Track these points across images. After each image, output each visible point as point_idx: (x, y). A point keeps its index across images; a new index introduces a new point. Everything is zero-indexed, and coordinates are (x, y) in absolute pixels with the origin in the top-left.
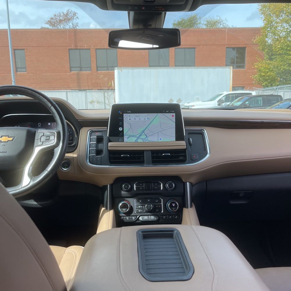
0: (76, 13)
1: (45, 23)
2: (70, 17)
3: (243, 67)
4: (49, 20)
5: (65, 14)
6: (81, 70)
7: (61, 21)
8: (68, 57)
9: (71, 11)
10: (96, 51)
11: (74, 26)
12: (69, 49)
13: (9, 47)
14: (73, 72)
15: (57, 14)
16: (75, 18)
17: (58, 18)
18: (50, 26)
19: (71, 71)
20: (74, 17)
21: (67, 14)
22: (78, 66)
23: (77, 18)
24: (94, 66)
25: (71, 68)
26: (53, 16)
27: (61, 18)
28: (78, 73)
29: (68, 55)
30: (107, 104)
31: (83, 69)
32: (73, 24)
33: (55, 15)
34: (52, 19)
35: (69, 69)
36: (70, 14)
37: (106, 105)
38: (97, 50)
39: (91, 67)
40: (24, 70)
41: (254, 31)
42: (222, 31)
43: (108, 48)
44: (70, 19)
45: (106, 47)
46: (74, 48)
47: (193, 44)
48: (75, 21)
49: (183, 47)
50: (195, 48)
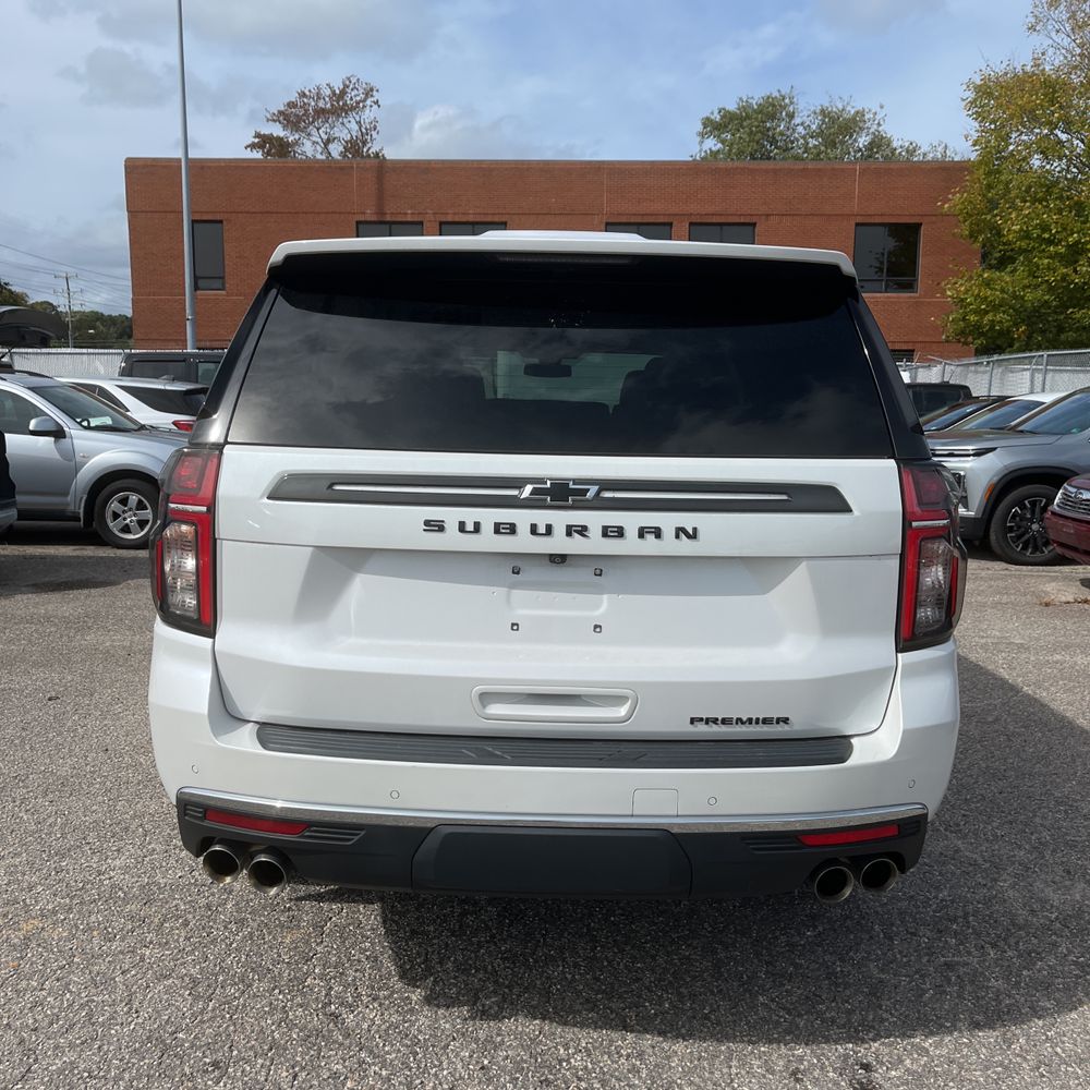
0: (372, 90)
1: (268, 120)
2: (351, 99)
3: (909, 286)
4: (282, 108)
5: (338, 92)
7: (320, 112)
9: (358, 80)
10: (440, 230)
11: (364, 130)
12: (358, 223)
15: (310, 91)
16: (368, 102)
17: (313, 104)
18: (285, 127)
20: (364, 101)
21: (343, 92)
23: (377, 103)
26: (293, 97)
27: (321, 104)
32: (359, 123)
33: (303, 95)
34: (291, 105)
36: (352, 90)
38: (444, 228)
40: (218, 283)
41: (948, 172)
42: (843, 170)
43: (478, 220)
44: (352, 109)
45: (471, 218)
46: (372, 219)
47: (749, 212)
48: (368, 115)
49: (715, 220)
50: (754, 225)
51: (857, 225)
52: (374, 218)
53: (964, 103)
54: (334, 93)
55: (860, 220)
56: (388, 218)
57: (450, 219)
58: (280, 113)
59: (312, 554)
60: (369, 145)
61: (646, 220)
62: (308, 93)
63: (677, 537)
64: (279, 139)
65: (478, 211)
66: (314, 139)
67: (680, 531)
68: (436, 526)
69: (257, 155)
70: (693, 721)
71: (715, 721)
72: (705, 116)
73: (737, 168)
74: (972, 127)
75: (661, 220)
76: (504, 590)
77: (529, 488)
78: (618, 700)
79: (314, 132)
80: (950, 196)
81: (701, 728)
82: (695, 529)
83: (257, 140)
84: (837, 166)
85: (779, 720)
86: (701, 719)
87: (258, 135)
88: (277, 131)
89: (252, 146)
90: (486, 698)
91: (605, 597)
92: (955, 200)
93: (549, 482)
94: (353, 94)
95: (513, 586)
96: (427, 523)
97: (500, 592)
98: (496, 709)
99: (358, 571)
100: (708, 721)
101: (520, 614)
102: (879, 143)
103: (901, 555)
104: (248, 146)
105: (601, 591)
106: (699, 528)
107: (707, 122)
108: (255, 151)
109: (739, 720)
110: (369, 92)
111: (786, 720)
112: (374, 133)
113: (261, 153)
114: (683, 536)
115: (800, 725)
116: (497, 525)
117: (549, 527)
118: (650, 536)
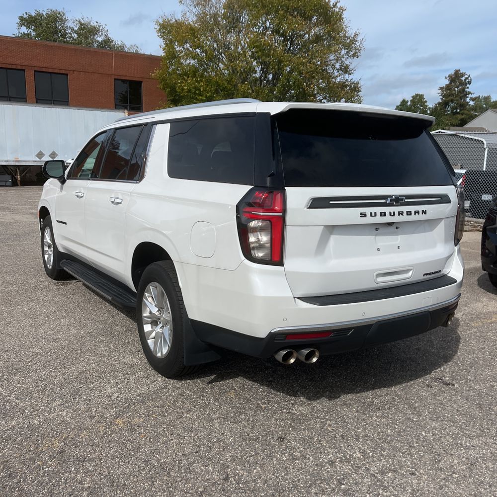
3: (139, 109)
41: (152, 60)
42: (107, 53)
47: (64, 68)
49: (47, 70)
50: (67, 75)
51: (115, 79)
53: (156, 30)
55: (116, 77)
59: (323, 228)
61: (10, 67)
68: (363, 215)
70: (424, 275)
71: (428, 274)
72: (20, 16)
73: (56, 46)
74: (161, 42)
75: (19, 67)
77: (389, 199)
78: (407, 271)
80: (155, 71)
81: (426, 277)
84: (103, 51)
86: (426, 274)
91: (399, 236)
92: (156, 73)
93: (394, 197)
95: (376, 235)
96: (361, 214)
97: (373, 237)
98: (379, 280)
99: (332, 234)
101: (379, 245)
102: (107, 41)
103: (457, 216)
105: (397, 234)
107: (21, 18)
109: (433, 273)
111: (440, 272)
116: (381, 213)
117: (394, 213)
118: (417, 214)
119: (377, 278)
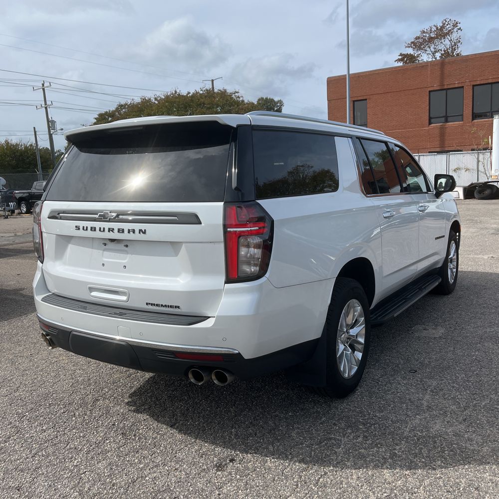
0: (457, 23)
2: (446, 30)
4: (413, 40)
5: (439, 27)
6: (447, 121)
8: (428, 103)
9: (450, 20)
10: (473, 88)
11: (453, 44)
12: (430, 92)
13: (346, 98)
14: (432, 125)
15: (427, 30)
16: (455, 30)
17: (427, 35)
18: (414, 49)
19: (430, 123)
20: (453, 29)
21: (442, 27)
22: (441, 115)
23: (460, 29)
24: (468, 112)
25: (430, 118)
26: (418, 34)
27: (432, 35)
28: (441, 125)
29: (428, 101)
30: (481, 172)
31: (449, 119)
32: (450, 41)
33: (424, 32)
34: (417, 38)
35: (428, 121)
36: (447, 25)
37: (479, 173)
38: (475, 87)
39: (462, 115)
43: (494, 81)
44: (448, 34)
45: (490, 81)
46: (437, 89)
48: (454, 36)
52: (438, 88)
54: (437, 28)
56: (446, 87)
57: (478, 83)
58: (412, 43)
59: (56, 237)
60: (456, 50)
62: (426, 31)
63: (140, 233)
64: (411, 55)
65: (494, 77)
66: (427, 52)
67: (140, 231)
69: (401, 64)
70: (147, 304)
71: (154, 305)
76: (101, 251)
77: (99, 214)
79: (428, 49)
81: (150, 307)
82: (145, 230)
83: (400, 57)
85: (176, 307)
86: (150, 304)
87: (401, 55)
88: (410, 51)
89: (399, 60)
90: (91, 289)
93: (104, 212)
94: (447, 27)
95: (104, 250)
96: (76, 227)
98: (94, 294)
99: (69, 243)
100: (152, 304)
103: (224, 242)
104: (396, 61)
106: (146, 230)
108: (399, 62)
109: (162, 305)
110: (455, 25)
111: (178, 307)
112: (459, 44)
113: (402, 63)
114: (141, 233)
115: (184, 310)
116: (91, 228)
117: (104, 229)
118: (131, 233)
119: (91, 292)
